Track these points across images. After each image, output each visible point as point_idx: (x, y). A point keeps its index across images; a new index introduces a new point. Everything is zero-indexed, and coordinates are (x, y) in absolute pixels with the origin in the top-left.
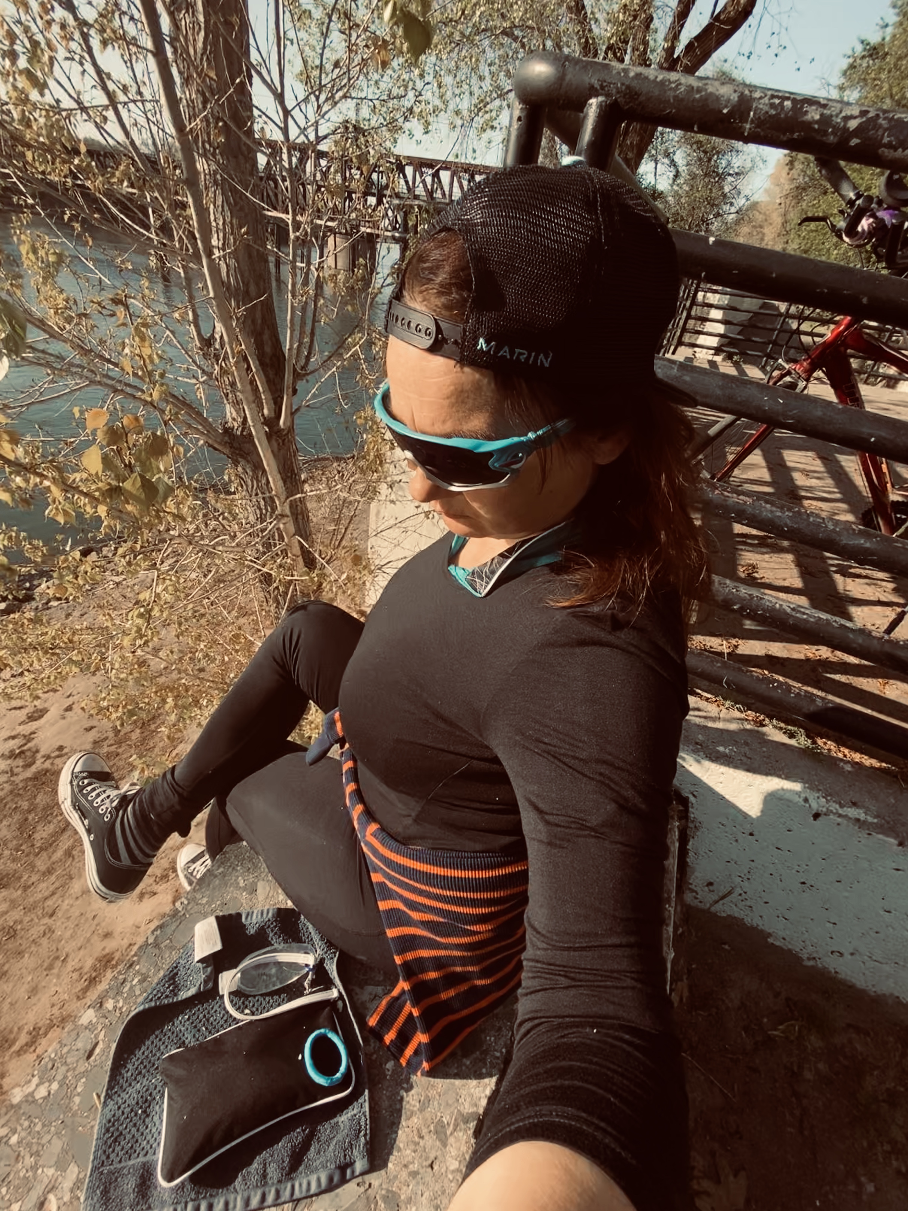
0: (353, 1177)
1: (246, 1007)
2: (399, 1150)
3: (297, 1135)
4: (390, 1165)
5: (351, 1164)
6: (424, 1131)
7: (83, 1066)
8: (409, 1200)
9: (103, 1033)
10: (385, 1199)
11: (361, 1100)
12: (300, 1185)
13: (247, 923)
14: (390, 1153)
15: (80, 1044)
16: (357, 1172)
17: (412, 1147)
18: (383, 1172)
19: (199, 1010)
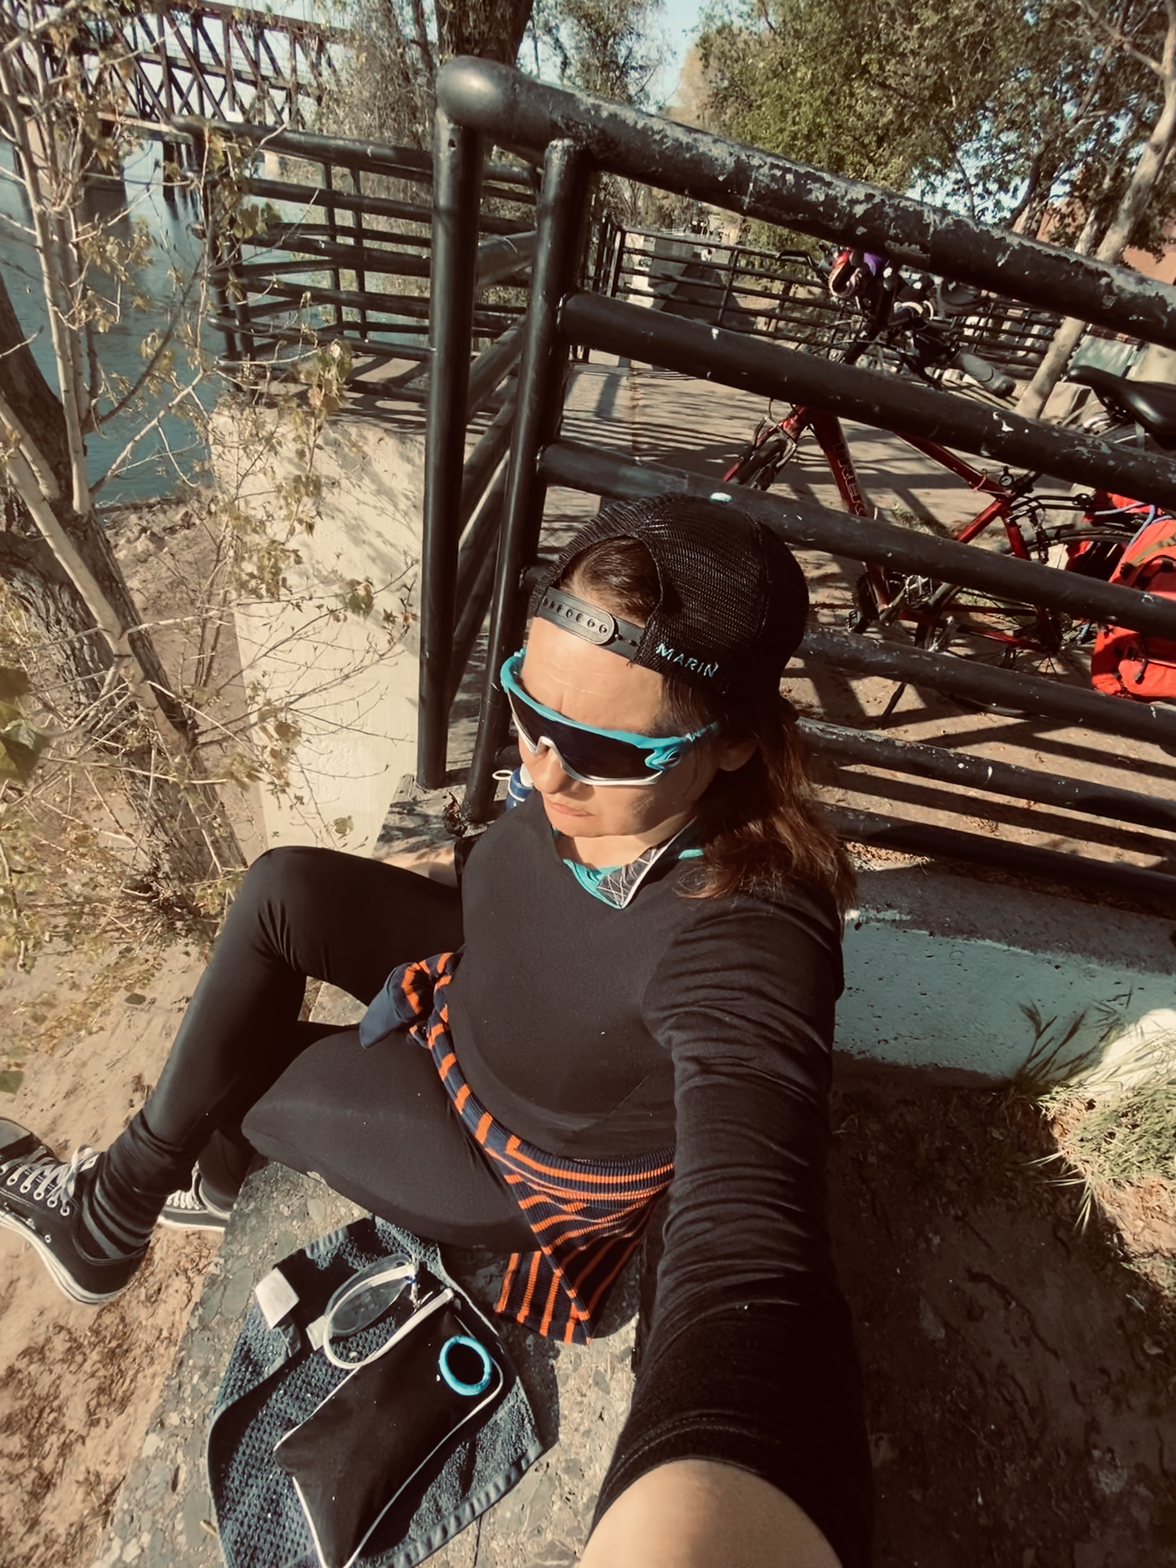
0: (529, 1465)
1: (350, 1350)
2: (566, 1418)
3: (460, 1453)
4: (561, 1436)
5: (524, 1455)
6: (584, 1389)
7: (173, 1500)
8: (590, 1459)
9: (180, 1454)
10: (567, 1470)
11: (515, 1389)
12: (479, 1500)
13: (315, 1257)
14: (557, 1425)
15: (155, 1479)
16: (532, 1459)
17: (577, 1408)
18: (556, 1446)
19: (296, 1379)
